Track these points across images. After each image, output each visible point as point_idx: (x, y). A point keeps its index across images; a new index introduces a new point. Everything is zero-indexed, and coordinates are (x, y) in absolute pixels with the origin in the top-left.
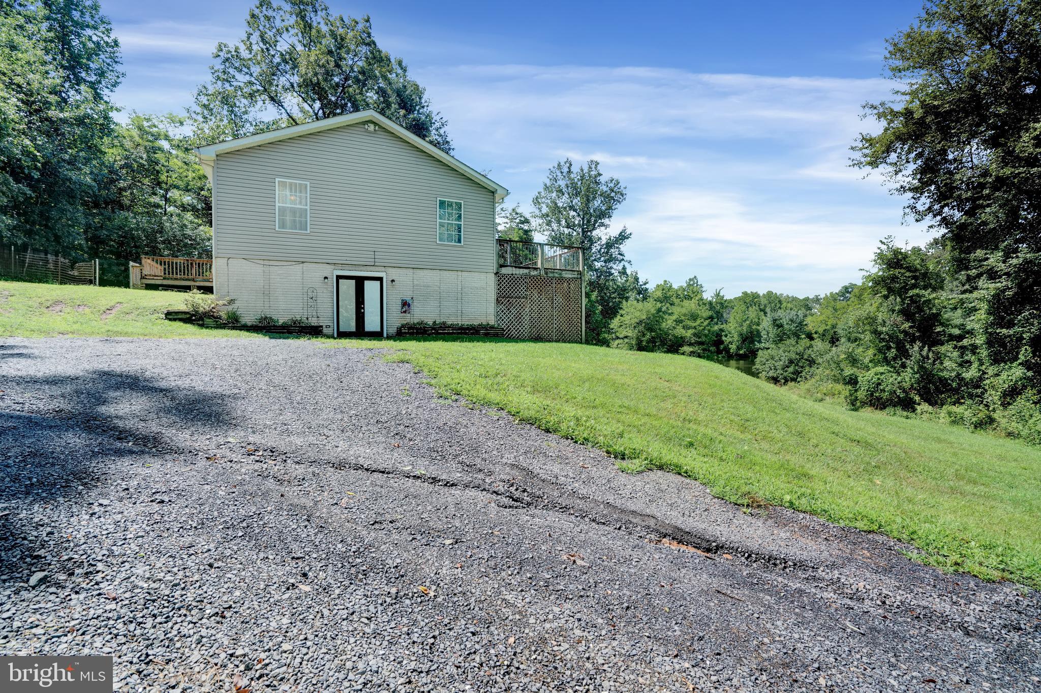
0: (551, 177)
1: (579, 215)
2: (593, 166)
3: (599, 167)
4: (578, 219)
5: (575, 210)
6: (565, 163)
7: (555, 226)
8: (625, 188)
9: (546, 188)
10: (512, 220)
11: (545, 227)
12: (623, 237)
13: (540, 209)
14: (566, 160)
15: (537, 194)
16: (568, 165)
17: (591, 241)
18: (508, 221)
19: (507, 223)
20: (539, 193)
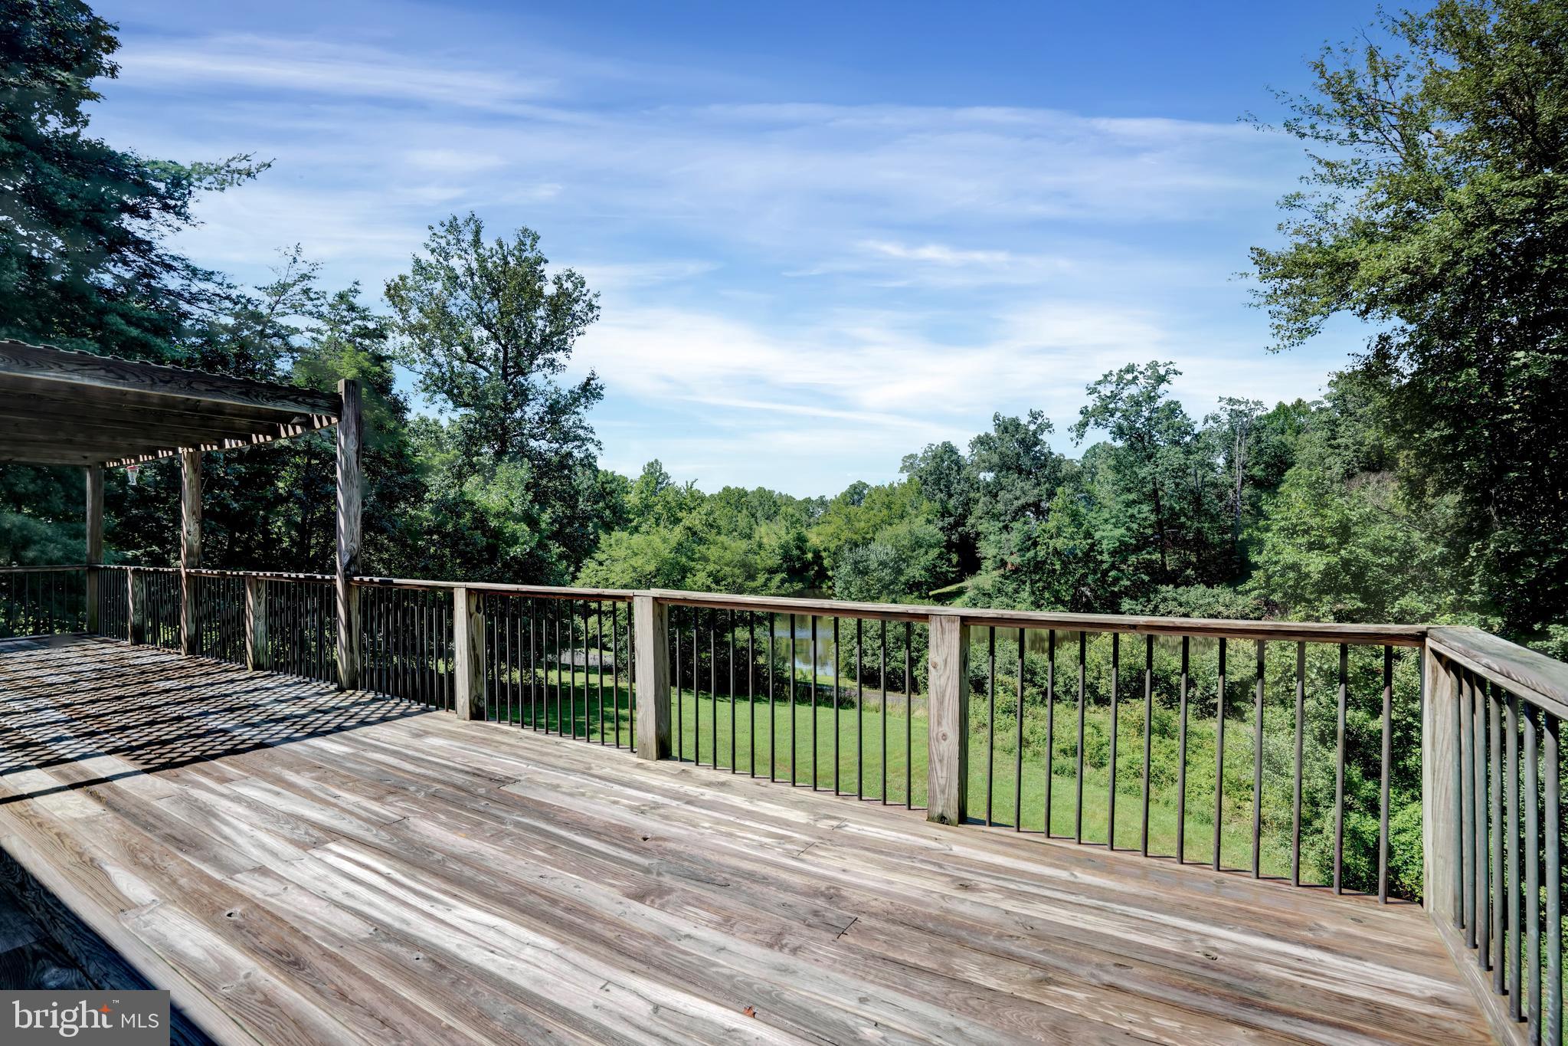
0: (434, 245)
1: (496, 338)
2: (528, 242)
3: (539, 245)
4: (493, 344)
5: (488, 327)
6: (467, 223)
7: (439, 354)
8: (596, 296)
9: (420, 268)
10: (335, 324)
11: (417, 355)
12: (589, 391)
13: (404, 313)
14: (468, 215)
15: (397, 280)
16: (472, 226)
17: (523, 395)
18: (324, 327)
19: (319, 331)
20: (403, 278)
